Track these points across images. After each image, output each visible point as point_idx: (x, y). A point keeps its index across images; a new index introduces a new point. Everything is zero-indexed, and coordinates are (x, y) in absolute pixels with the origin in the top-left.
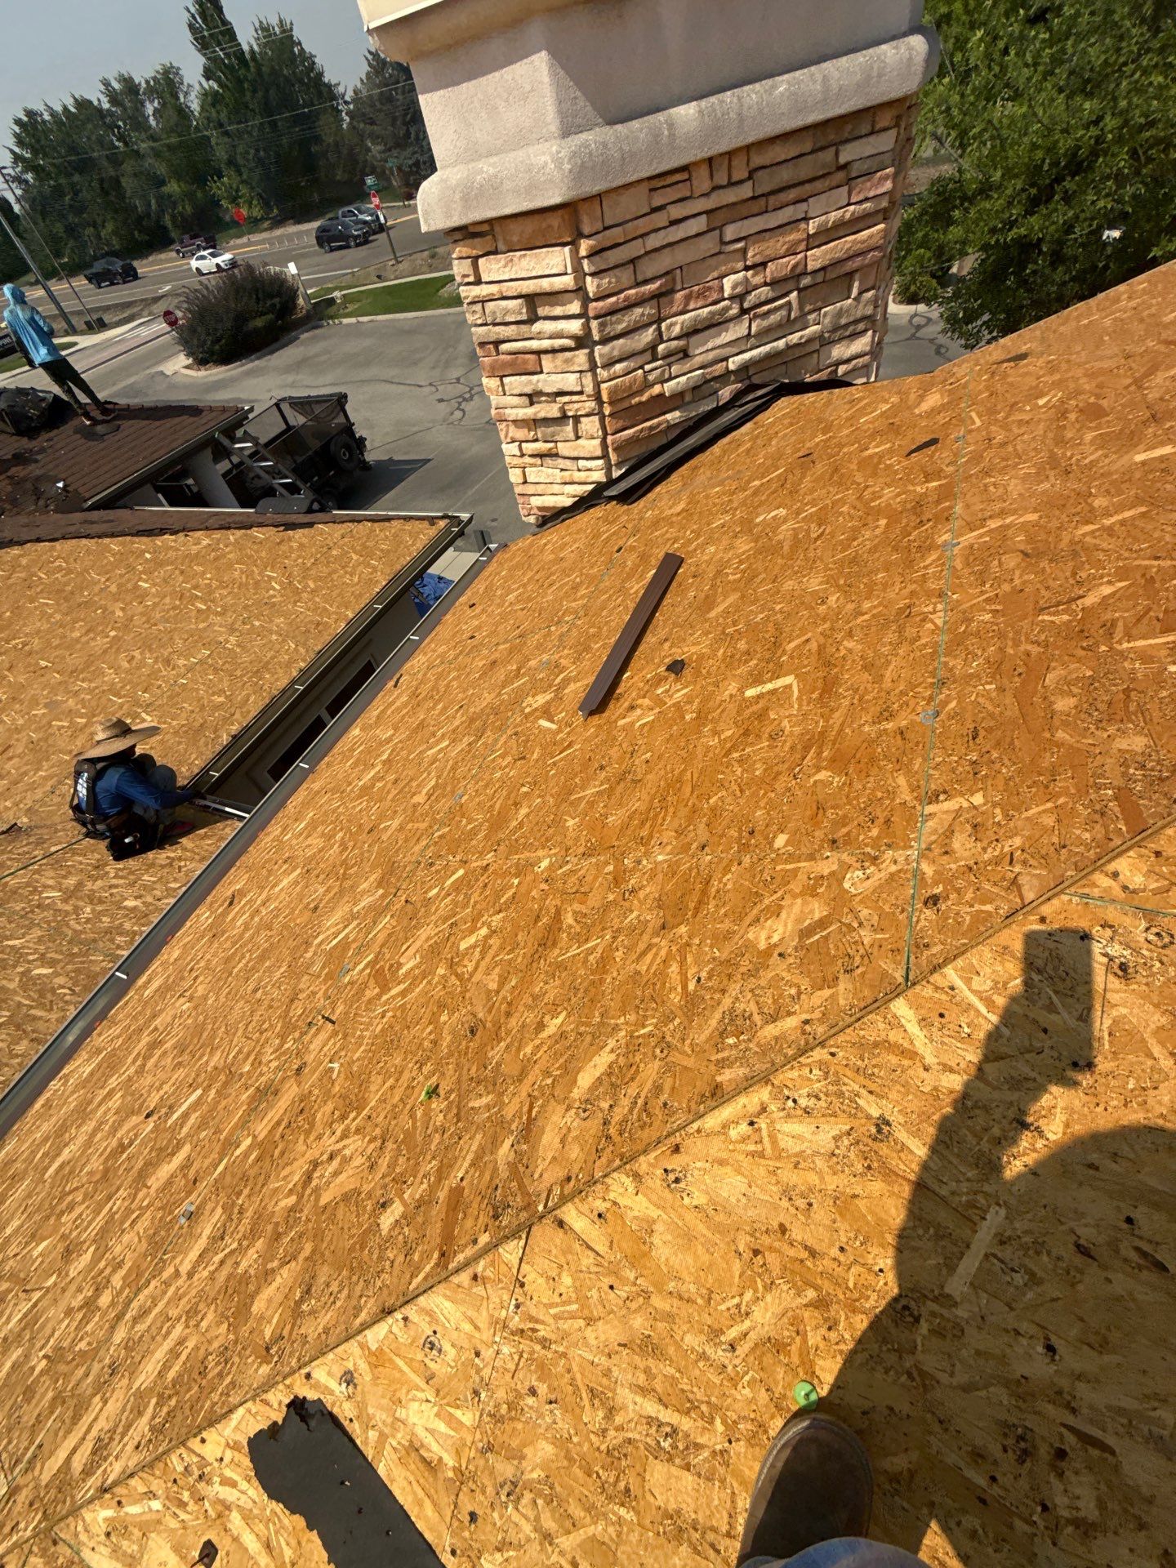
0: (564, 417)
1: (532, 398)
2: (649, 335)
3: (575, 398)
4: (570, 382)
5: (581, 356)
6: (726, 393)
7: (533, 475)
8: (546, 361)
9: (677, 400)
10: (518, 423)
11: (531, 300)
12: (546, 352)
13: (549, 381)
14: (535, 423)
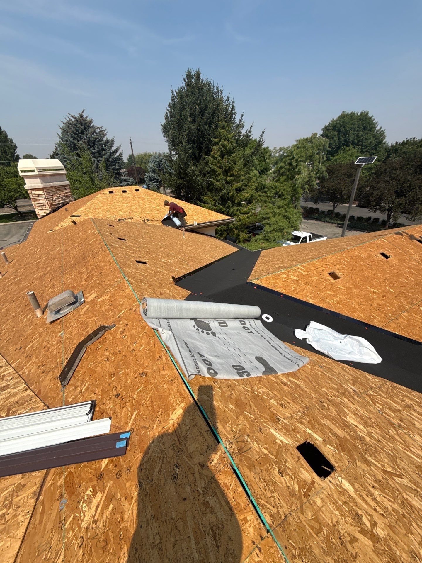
0: (44, 206)
1: (39, 204)
2: (52, 199)
3: (45, 204)
4: (44, 202)
5: (45, 200)
6: (61, 205)
7: (39, 212)
9: (56, 205)
10: (37, 206)
11: (39, 195)
12: (41, 199)
13: (41, 202)
14: (40, 206)
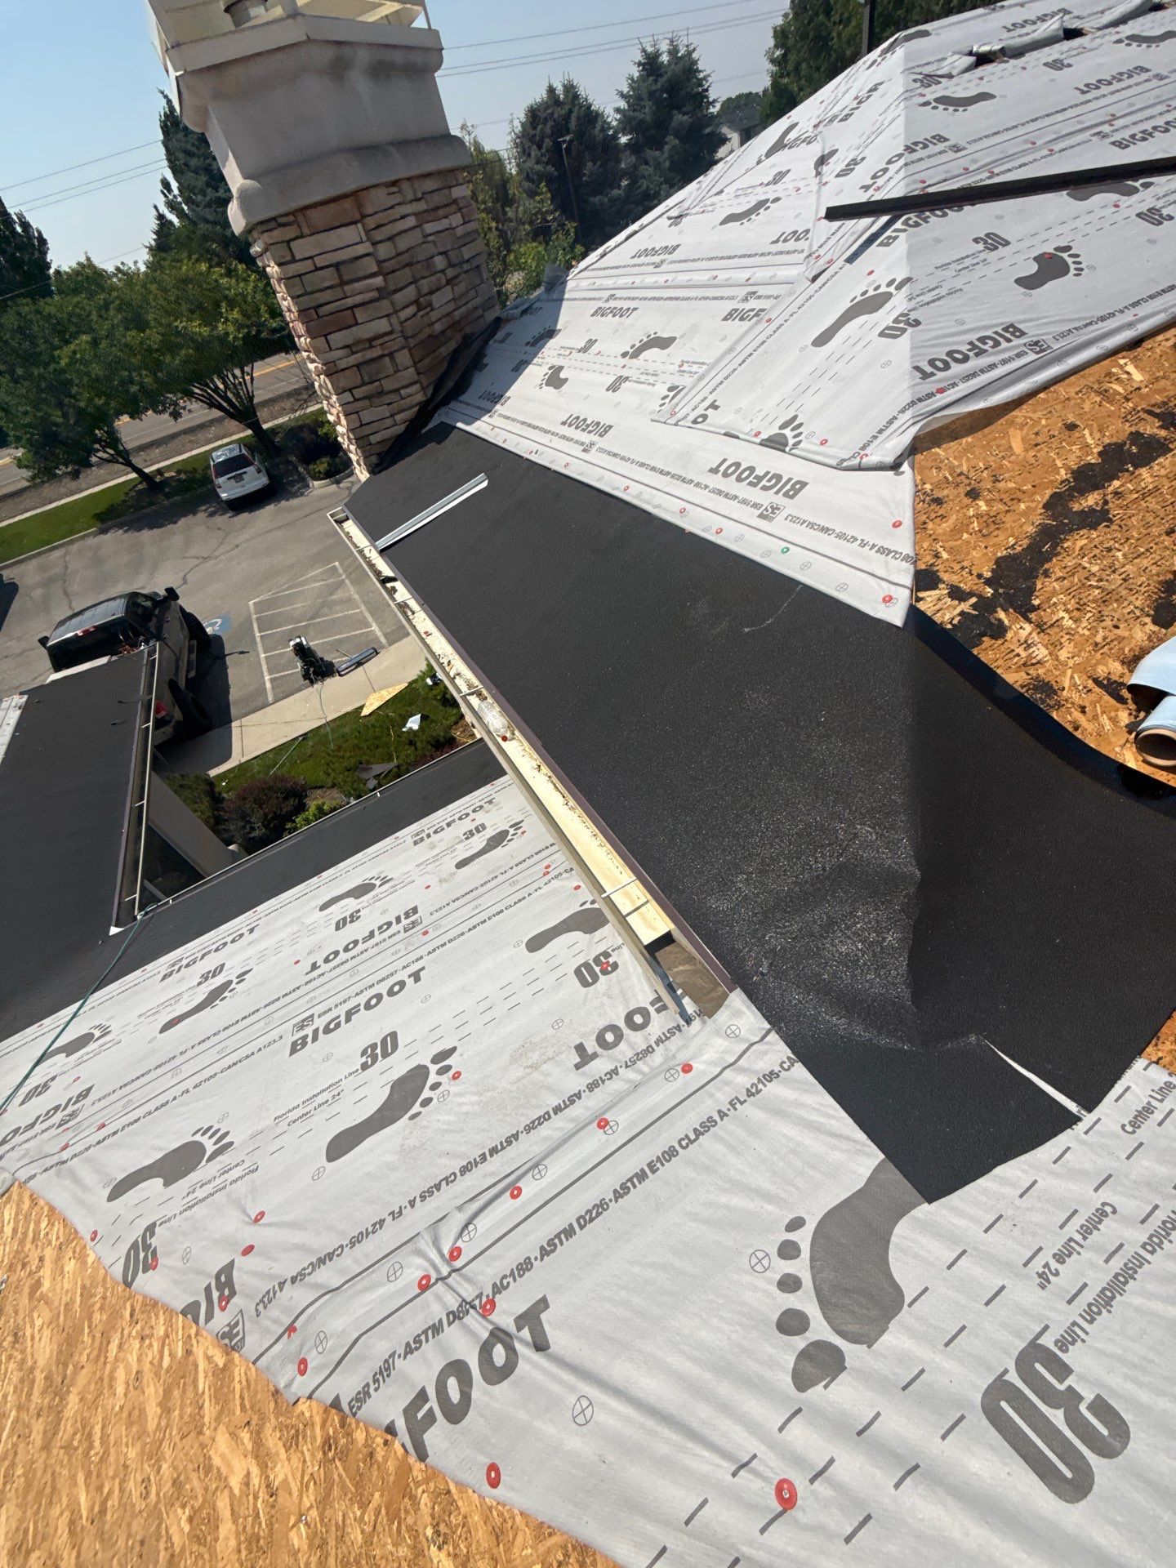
1: (353, 347)
3: (386, 339)
4: (383, 325)
5: (385, 304)
8: (359, 313)
10: (346, 372)
11: (337, 268)
12: (356, 306)
13: (364, 330)
14: (359, 369)
